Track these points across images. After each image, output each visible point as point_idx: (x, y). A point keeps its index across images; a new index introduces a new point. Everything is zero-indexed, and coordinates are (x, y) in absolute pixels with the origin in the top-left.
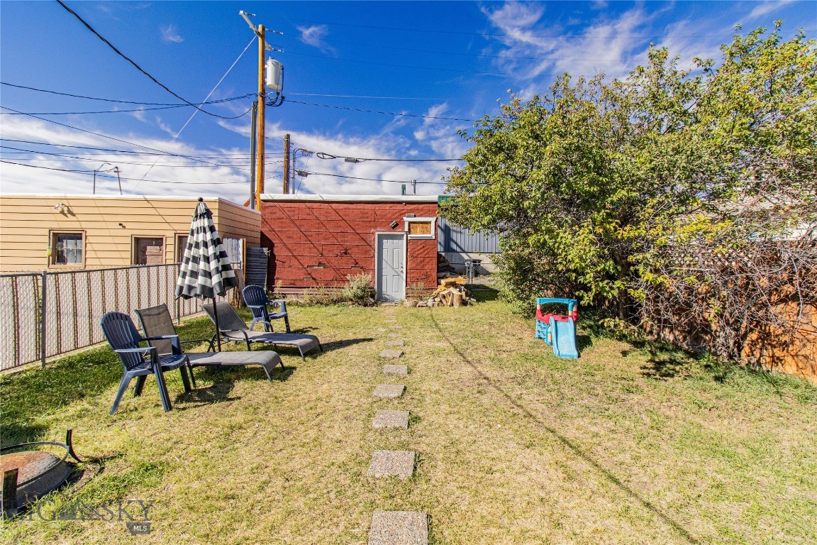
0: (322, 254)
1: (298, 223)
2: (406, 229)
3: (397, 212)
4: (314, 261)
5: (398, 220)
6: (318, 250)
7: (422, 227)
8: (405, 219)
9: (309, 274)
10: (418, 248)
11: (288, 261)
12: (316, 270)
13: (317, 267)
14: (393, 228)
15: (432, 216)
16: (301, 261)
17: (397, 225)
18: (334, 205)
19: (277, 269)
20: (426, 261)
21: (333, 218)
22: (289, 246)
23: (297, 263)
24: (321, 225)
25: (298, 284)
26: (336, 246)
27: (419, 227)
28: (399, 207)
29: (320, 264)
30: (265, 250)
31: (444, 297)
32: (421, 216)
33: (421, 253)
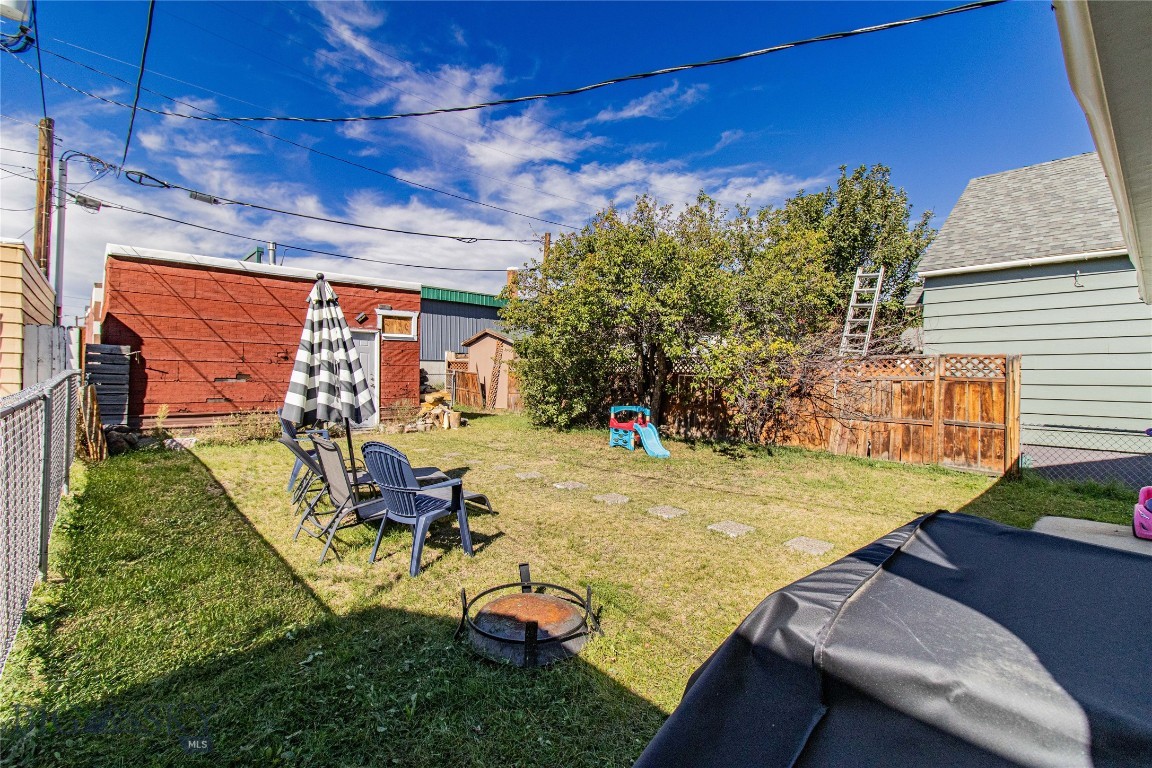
0: (242, 358)
1: (193, 303)
2: (380, 326)
3: (366, 301)
4: (229, 371)
5: (367, 312)
6: (235, 351)
7: (400, 324)
8: (378, 311)
9: (219, 392)
10: (396, 352)
11: (175, 371)
12: (232, 385)
13: (234, 381)
14: (361, 323)
15: (414, 310)
16: (203, 371)
17: (366, 319)
18: (264, 281)
19: (150, 385)
20: (406, 370)
21: (263, 301)
22: (177, 344)
23: (193, 375)
24: (241, 311)
25: (196, 409)
26: (268, 347)
27: (396, 324)
28: (370, 293)
29: (239, 376)
30: (126, 350)
31: (437, 417)
32: (398, 309)
33: (399, 360)
